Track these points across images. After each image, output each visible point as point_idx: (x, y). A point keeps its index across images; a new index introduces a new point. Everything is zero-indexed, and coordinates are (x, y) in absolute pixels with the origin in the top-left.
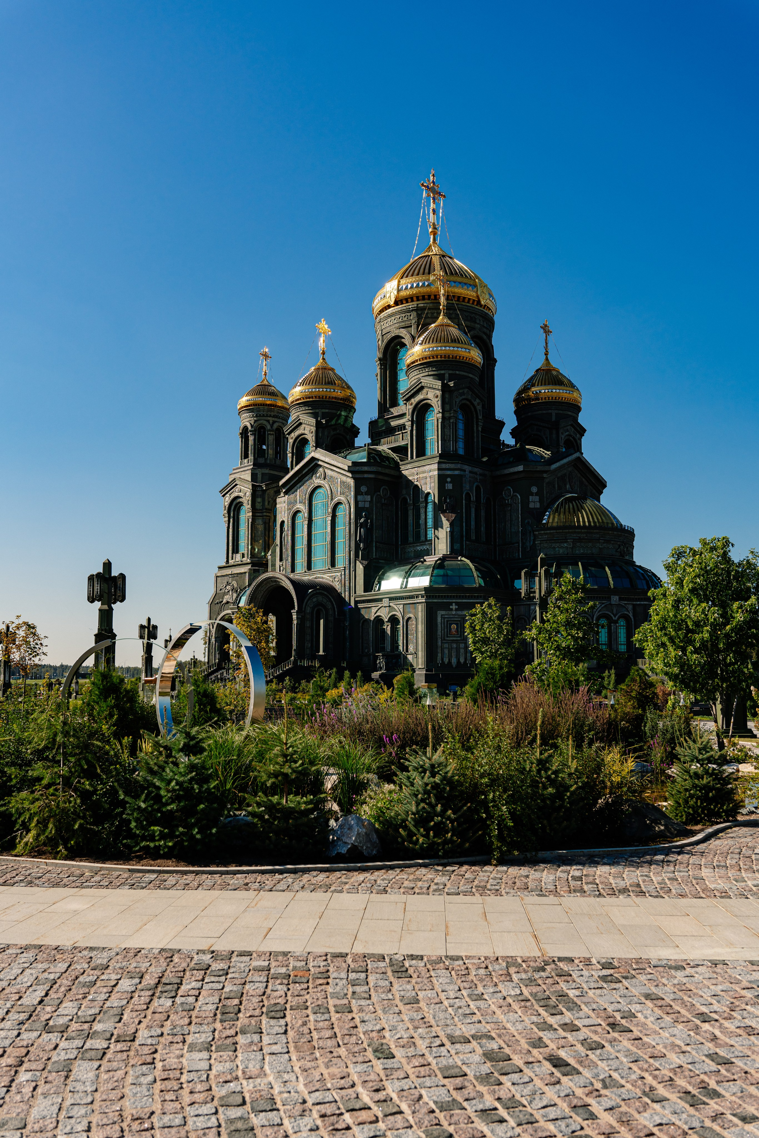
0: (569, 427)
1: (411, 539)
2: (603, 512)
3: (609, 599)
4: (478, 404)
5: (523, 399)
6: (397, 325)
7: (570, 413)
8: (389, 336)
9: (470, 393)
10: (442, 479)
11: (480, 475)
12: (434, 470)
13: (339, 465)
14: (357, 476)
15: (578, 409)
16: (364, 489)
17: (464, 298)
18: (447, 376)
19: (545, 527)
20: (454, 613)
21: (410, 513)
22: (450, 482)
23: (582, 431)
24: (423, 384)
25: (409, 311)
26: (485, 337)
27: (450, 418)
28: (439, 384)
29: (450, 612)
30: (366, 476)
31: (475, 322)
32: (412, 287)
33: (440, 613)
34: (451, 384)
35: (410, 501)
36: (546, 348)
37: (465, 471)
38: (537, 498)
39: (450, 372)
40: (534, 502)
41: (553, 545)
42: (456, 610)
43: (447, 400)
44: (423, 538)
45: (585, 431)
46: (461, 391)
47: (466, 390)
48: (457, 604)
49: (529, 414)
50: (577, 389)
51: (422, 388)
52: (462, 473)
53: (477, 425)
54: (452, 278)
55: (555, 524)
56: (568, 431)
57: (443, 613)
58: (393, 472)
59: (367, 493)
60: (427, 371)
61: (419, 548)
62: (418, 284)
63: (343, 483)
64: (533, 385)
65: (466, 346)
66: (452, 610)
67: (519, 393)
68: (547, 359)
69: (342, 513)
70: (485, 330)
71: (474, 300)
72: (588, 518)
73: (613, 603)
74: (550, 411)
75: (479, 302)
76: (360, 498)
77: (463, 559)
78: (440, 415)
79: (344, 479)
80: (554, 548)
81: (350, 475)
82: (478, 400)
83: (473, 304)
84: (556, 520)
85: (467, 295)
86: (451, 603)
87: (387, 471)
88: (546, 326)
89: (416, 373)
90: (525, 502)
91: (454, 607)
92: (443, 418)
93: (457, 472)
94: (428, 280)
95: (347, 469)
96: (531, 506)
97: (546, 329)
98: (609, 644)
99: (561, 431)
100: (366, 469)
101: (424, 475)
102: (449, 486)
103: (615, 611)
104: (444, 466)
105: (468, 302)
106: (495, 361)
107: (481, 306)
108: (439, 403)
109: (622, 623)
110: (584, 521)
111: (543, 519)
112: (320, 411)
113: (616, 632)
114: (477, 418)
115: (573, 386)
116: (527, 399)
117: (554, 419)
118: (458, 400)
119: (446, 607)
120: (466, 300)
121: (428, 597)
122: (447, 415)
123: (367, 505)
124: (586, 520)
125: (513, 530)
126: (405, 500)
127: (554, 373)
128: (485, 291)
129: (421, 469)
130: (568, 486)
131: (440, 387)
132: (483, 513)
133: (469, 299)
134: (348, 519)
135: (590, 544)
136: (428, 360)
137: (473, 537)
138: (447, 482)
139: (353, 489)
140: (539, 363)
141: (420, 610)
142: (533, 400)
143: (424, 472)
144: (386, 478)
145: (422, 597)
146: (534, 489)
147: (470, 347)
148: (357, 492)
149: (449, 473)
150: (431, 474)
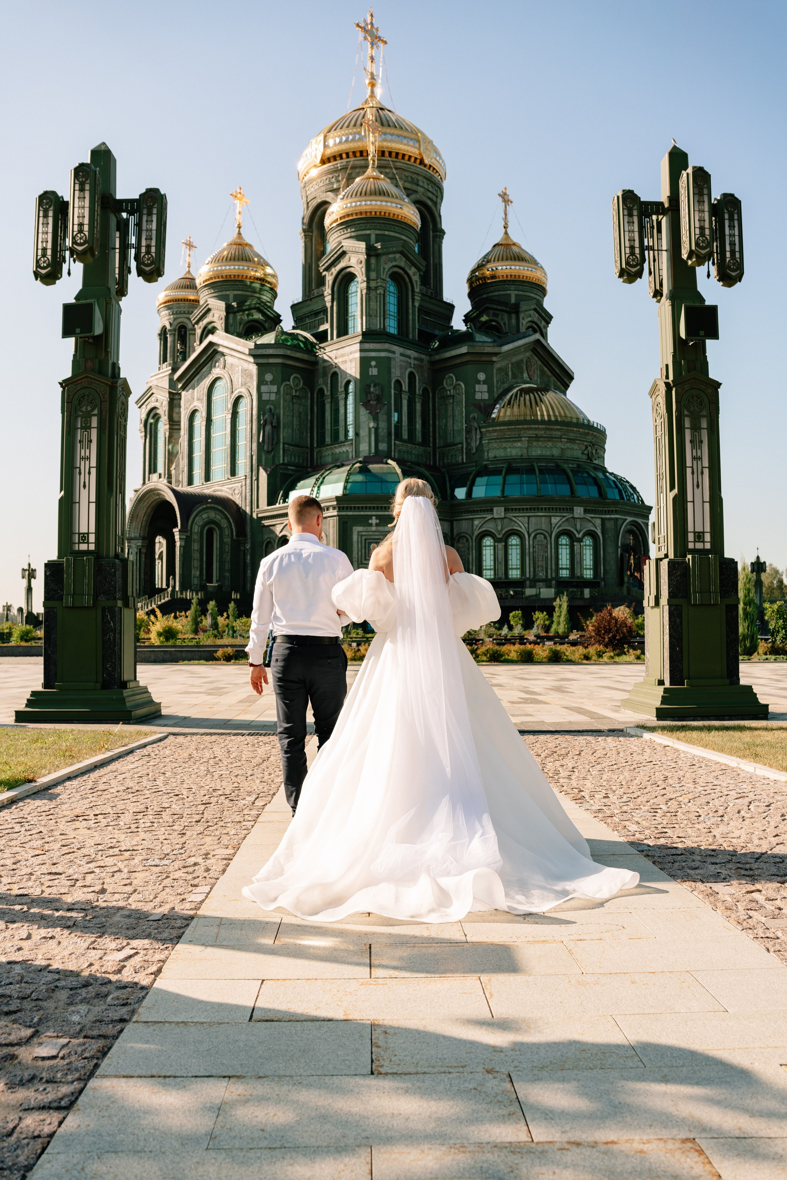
0: (532, 312)
1: (328, 440)
2: (569, 406)
3: (572, 510)
4: (414, 274)
5: (478, 278)
6: (323, 188)
7: (532, 295)
8: (314, 204)
9: (404, 259)
10: (364, 362)
11: (415, 359)
12: (355, 352)
13: (239, 348)
14: (261, 361)
15: (543, 291)
16: (269, 377)
17: (404, 155)
18: (373, 237)
19: (496, 423)
20: (374, 528)
21: (328, 407)
22: (375, 367)
23: (547, 318)
24: (344, 249)
25: (336, 171)
26: (430, 203)
27: (376, 288)
28: (362, 245)
29: (369, 528)
30: (271, 361)
31: (418, 185)
32: (340, 142)
33: (357, 530)
34: (378, 246)
35: (327, 392)
36: (505, 219)
37: (394, 353)
38: (485, 388)
39: (378, 232)
40: (482, 393)
41: (504, 445)
42: (377, 525)
43: (373, 266)
44: (342, 438)
45: (551, 317)
46: (391, 256)
47: (398, 256)
48: (377, 517)
49: (484, 296)
50: (542, 267)
51: (344, 253)
52: (390, 355)
53: (413, 299)
54: (388, 130)
55: (507, 419)
56: (530, 316)
57: (360, 529)
58: (305, 357)
59: (272, 383)
60: (349, 233)
61: (337, 451)
62: (348, 138)
63: (244, 371)
64: (489, 262)
65: (396, 201)
66: (371, 525)
67: (473, 271)
68: (506, 233)
69: (244, 409)
70: (430, 195)
71: (416, 159)
72: (548, 412)
73: (576, 516)
74: (508, 292)
75: (422, 162)
76: (264, 388)
77: (390, 461)
78: (365, 284)
79: (246, 365)
80: (505, 448)
81: (251, 359)
82: (413, 269)
83: (415, 162)
84: (508, 413)
85: (407, 151)
86: (370, 517)
87: (299, 355)
88: (505, 194)
89: (336, 235)
90: (470, 393)
91: (374, 521)
92: (368, 288)
93: (383, 354)
94: (359, 133)
95: (247, 352)
96: (478, 396)
97: (505, 198)
98: (572, 569)
99: (522, 315)
100: (271, 351)
101: (344, 359)
102: (374, 372)
103: (578, 527)
104: (367, 346)
105: (409, 160)
106: (443, 233)
107: (425, 166)
108: (364, 270)
109: (588, 543)
110: (542, 415)
111: (492, 413)
112: (231, 294)
113: (581, 554)
114: (413, 291)
115: (535, 263)
116: (481, 278)
117: (513, 301)
118: (387, 267)
119: (364, 521)
120: (407, 158)
121: (340, 509)
122: (373, 284)
123: (273, 397)
124: (545, 413)
125: (456, 428)
126: (321, 391)
127: (514, 248)
128: (429, 148)
129: (341, 351)
130: (525, 375)
131: (364, 251)
132: (418, 407)
133: (410, 157)
134: (249, 416)
135: (550, 444)
136: (351, 218)
137: (405, 436)
138: (371, 366)
139: (255, 378)
140: (498, 238)
141: (331, 525)
142: (488, 279)
143: (343, 355)
144: (297, 364)
145: (334, 508)
146: (482, 376)
147: (402, 202)
148: (261, 382)
149: (373, 354)
150: (351, 357)
